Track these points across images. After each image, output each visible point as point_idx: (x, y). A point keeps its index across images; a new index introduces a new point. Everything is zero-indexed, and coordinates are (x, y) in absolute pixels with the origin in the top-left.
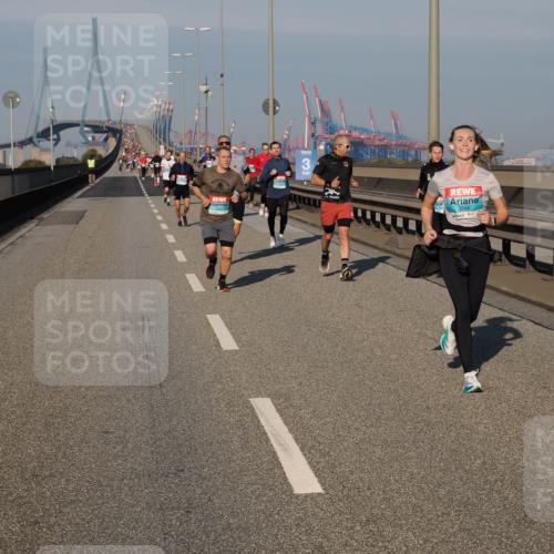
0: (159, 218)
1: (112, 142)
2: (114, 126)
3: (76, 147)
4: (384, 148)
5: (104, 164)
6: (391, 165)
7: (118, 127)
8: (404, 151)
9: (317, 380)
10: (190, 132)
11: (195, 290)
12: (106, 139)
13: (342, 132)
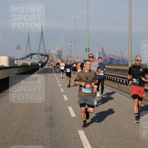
0: (57, 79)
1: (46, 58)
2: (47, 54)
3: (36, 60)
4: (119, 60)
5: (44, 64)
6: (120, 65)
7: (48, 54)
8: (124, 61)
9: (96, 125)
10: (67, 56)
11: (65, 100)
12: (44, 58)
13: (107, 56)
